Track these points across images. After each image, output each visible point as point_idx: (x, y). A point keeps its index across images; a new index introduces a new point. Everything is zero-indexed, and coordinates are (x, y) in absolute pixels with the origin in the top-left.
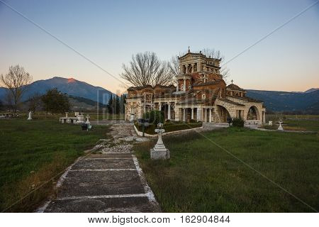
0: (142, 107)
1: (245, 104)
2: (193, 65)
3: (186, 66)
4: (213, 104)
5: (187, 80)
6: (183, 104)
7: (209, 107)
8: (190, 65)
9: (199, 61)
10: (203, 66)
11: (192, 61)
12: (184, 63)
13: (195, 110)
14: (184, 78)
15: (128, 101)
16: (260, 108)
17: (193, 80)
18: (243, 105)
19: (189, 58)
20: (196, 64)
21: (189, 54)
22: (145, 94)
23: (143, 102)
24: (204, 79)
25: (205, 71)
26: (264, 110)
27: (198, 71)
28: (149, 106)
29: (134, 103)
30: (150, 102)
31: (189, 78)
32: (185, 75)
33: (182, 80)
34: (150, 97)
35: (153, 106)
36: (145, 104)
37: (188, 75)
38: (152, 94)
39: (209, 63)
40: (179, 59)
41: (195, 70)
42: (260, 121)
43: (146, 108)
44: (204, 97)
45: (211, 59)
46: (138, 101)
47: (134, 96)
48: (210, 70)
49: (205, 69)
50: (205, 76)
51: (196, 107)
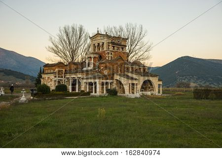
0: (55, 81)
1: (138, 78)
2: (101, 44)
4: (112, 78)
5: (95, 58)
6: (87, 79)
7: (108, 81)
8: (99, 44)
9: (105, 41)
10: (109, 45)
11: (100, 40)
12: (94, 42)
13: (95, 83)
14: (92, 56)
15: (43, 76)
16: (155, 81)
17: (101, 57)
18: (136, 79)
19: (99, 38)
20: (103, 43)
21: (98, 34)
22: (57, 70)
23: (55, 77)
24: (109, 57)
25: (111, 49)
26: (161, 83)
27: (105, 49)
28: (61, 80)
29: (48, 78)
30: (62, 77)
31: (97, 56)
32: (93, 53)
33: (90, 57)
34: (62, 73)
35: (65, 80)
36: (57, 79)
37: (96, 53)
38: (64, 70)
39: (118, 42)
40: (90, 38)
41: (103, 49)
42: (156, 92)
43: (59, 82)
44: (106, 72)
45: (119, 38)
46: (52, 76)
47: (49, 72)
48: (116, 48)
49: (111, 48)
50: (110, 54)
51: (95, 81)
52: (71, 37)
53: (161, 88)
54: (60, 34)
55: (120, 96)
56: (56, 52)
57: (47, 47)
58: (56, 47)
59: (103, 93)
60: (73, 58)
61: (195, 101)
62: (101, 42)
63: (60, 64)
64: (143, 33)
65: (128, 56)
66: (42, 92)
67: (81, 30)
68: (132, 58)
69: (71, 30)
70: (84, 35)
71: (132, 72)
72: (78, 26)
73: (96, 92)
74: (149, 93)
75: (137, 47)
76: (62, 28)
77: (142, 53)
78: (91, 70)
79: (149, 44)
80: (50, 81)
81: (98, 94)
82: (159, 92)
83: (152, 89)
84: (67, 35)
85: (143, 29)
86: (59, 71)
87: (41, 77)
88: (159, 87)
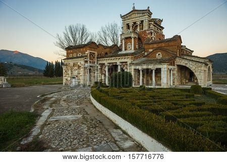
0: (85, 68)
2: (138, 23)
3: (131, 25)
5: (135, 38)
7: (171, 67)
8: (135, 23)
10: (150, 24)
11: (137, 18)
12: (127, 22)
13: (158, 71)
14: (133, 35)
20: (142, 22)
21: (134, 11)
22: (88, 52)
23: (86, 62)
25: (153, 28)
29: (74, 64)
30: (94, 63)
31: (137, 36)
33: (130, 38)
34: (94, 58)
35: (97, 67)
36: (89, 65)
38: (96, 53)
40: (122, 17)
41: (142, 28)
46: (81, 62)
47: (75, 56)
50: (153, 34)
51: (159, 66)
57: (55, 43)
62: (138, 20)
63: (91, 45)
81: (165, 86)
86: (91, 54)
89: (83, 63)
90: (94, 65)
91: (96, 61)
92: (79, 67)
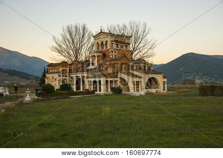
0: (59, 80)
1: (143, 76)
2: (104, 43)
4: (117, 77)
5: (98, 56)
6: (91, 78)
7: (112, 79)
8: (102, 42)
9: (109, 39)
10: (112, 44)
11: (103, 39)
12: (97, 41)
13: (100, 82)
14: (96, 54)
15: (47, 75)
16: (160, 78)
17: (104, 56)
18: (140, 77)
19: (102, 36)
20: (107, 41)
21: (101, 33)
22: (61, 69)
23: (60, 76)
24: (112, 55)
25: (114, 48)
26: (166, 80)
27: (109, 48)
28: (65, 79)
29: (52, 77)
30: (66, 76)
31: (100, 54)
32: (97, 52)
33: (94, 56)
34: (66, 72)
35: (69, 79)
36: (61, 78)
37: (100, 52)
38: (68, 69)
39: (121, 40)
40: (94, 37)
41: (107, 47)
42: (161, 90)
43: (63, 81)
44: (110, 70)
45: (122, 36)
46: (56, 76)
47: (53, 71)
48: (119, 46)
49: (115, 46)
50: (114, 52)
51: (100, 79)
52: (75, 36)
53: (166, 85)
54: (63, 34)
55: (125, 94)
56: (59, 52)
57: (51, 47)
58: (60, 46)
59: (108, 91)
60: (76, 57)
61: (200, 98)
62: (104, 40)
63: (64, 64)
64: (147, 30)
65: (132, 54)
66: (46, 91)
67: (84, 28)
68: (136, 56)
69: (74, 29)
70: (87, 34)
71: (136, 70)
72: (81, 25)
73: (100, 91)
74: (154, 91)
75: (141, 45)
76: (65, 28)
77: (146, 50)
78: (95, 69)
79: (153, 41)
80: (55, 81)
81: (103, 92)
82: (164, 90)
83: (157, 86)
84: (70, 34)
85: (147, 27)
86: (63, 70)
87: (45, 76)
88: (164, 84)
89: (57, 77)
90: (66, 78)
91: (68, 75)
92: (56, 79)
